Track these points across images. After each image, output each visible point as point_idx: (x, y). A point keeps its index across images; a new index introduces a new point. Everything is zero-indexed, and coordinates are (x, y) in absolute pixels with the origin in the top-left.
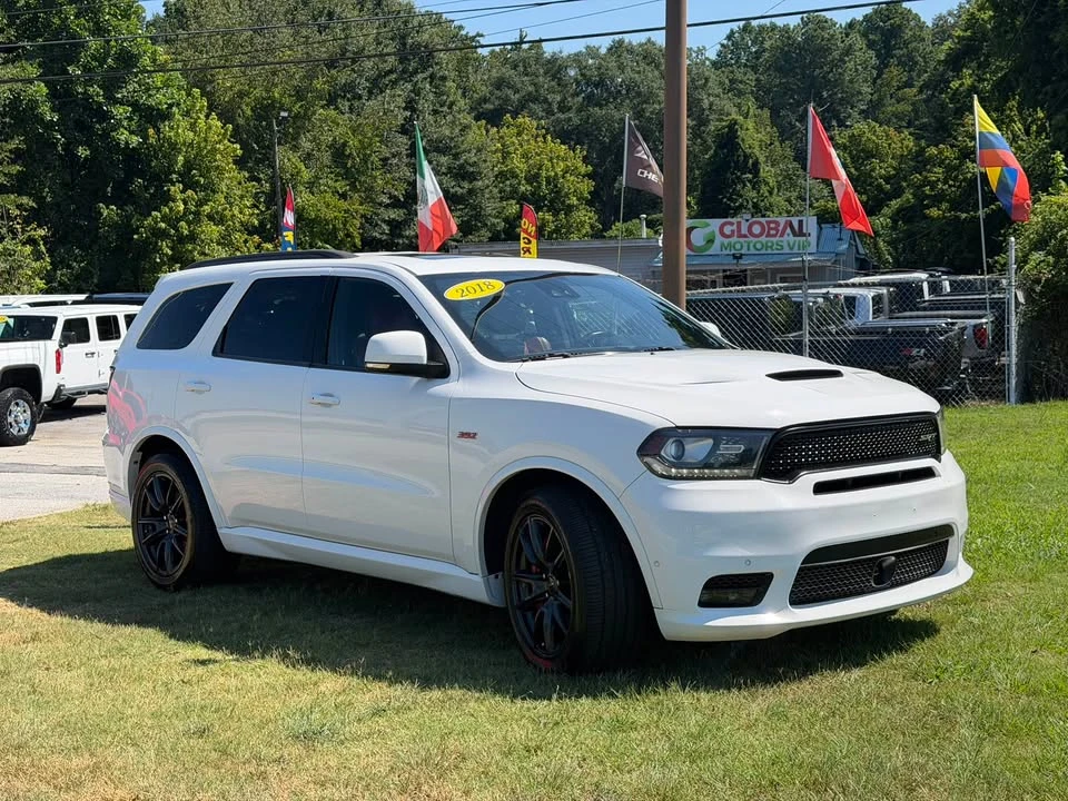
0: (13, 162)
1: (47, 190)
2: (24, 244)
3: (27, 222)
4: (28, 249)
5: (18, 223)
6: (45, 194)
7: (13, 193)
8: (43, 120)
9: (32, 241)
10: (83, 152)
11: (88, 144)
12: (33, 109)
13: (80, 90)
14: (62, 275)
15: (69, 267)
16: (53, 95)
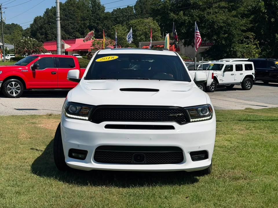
0: (250, 24)
1: (262, 30)
2: (254, 45)
3: (255, 39)
4: (255, 46)
5: (252, 40)
6: (261, 32)
7: (249, 32)
8: (262, 12)
9: (256, 44)
10: (273, 20)
11: (275, 18)
12: (260, 9)
13: (273, 3)
14: (264, 53)
15: (267, 51)
16: (266, 4)
